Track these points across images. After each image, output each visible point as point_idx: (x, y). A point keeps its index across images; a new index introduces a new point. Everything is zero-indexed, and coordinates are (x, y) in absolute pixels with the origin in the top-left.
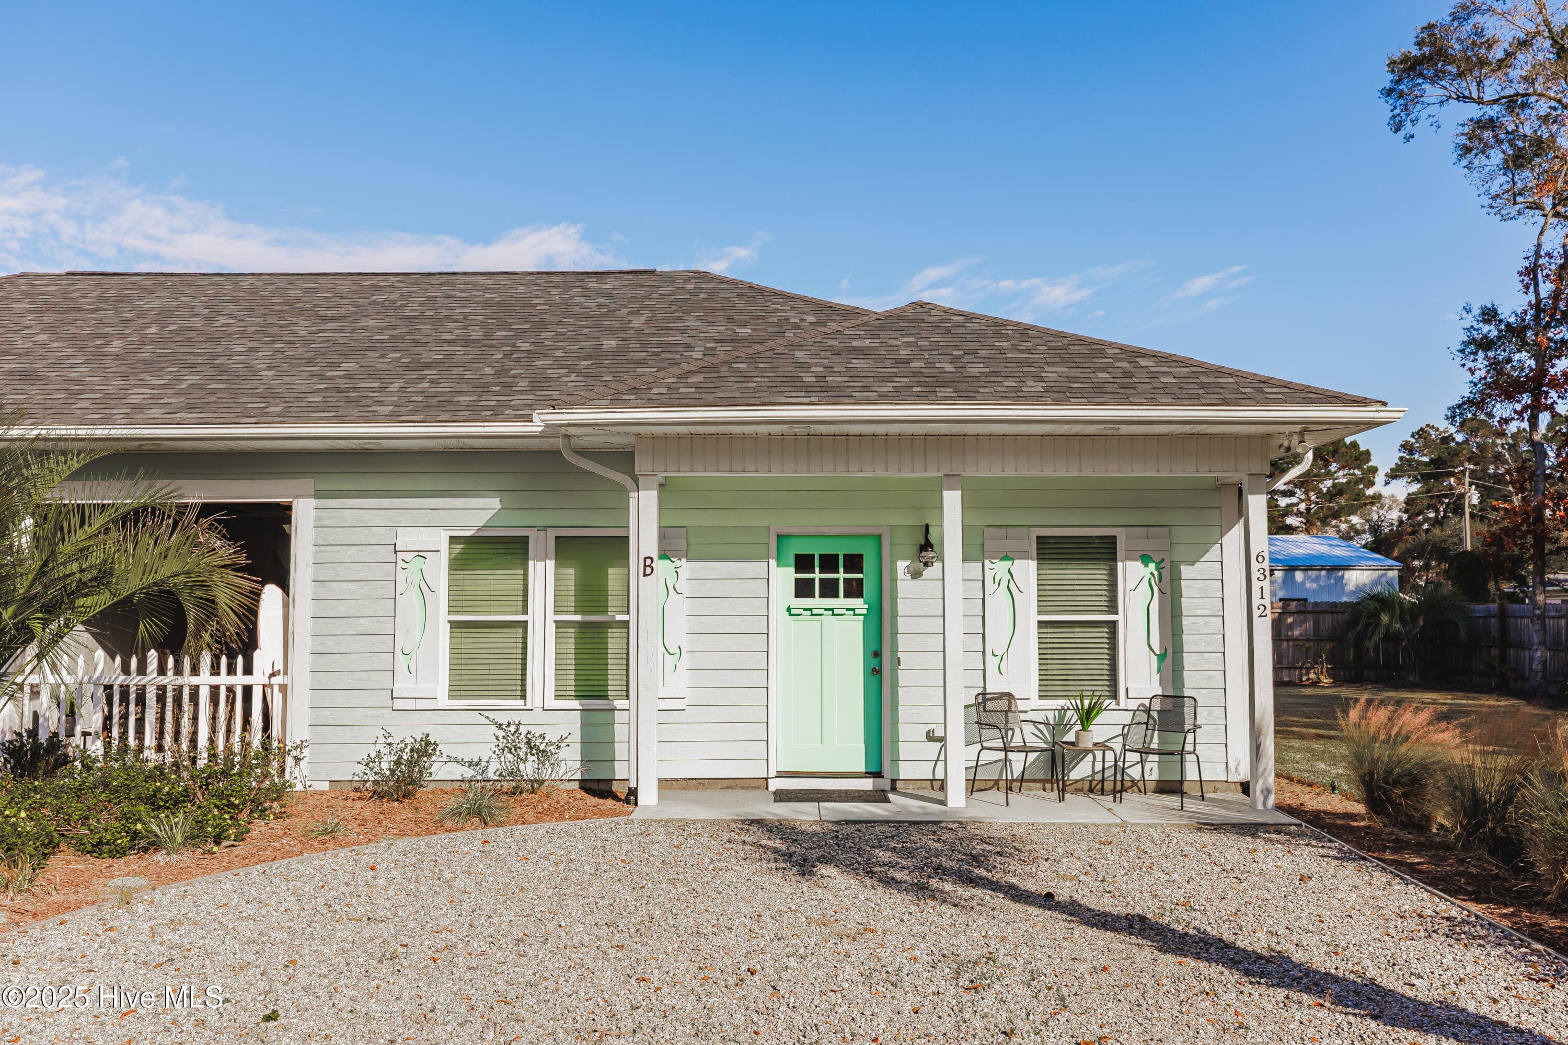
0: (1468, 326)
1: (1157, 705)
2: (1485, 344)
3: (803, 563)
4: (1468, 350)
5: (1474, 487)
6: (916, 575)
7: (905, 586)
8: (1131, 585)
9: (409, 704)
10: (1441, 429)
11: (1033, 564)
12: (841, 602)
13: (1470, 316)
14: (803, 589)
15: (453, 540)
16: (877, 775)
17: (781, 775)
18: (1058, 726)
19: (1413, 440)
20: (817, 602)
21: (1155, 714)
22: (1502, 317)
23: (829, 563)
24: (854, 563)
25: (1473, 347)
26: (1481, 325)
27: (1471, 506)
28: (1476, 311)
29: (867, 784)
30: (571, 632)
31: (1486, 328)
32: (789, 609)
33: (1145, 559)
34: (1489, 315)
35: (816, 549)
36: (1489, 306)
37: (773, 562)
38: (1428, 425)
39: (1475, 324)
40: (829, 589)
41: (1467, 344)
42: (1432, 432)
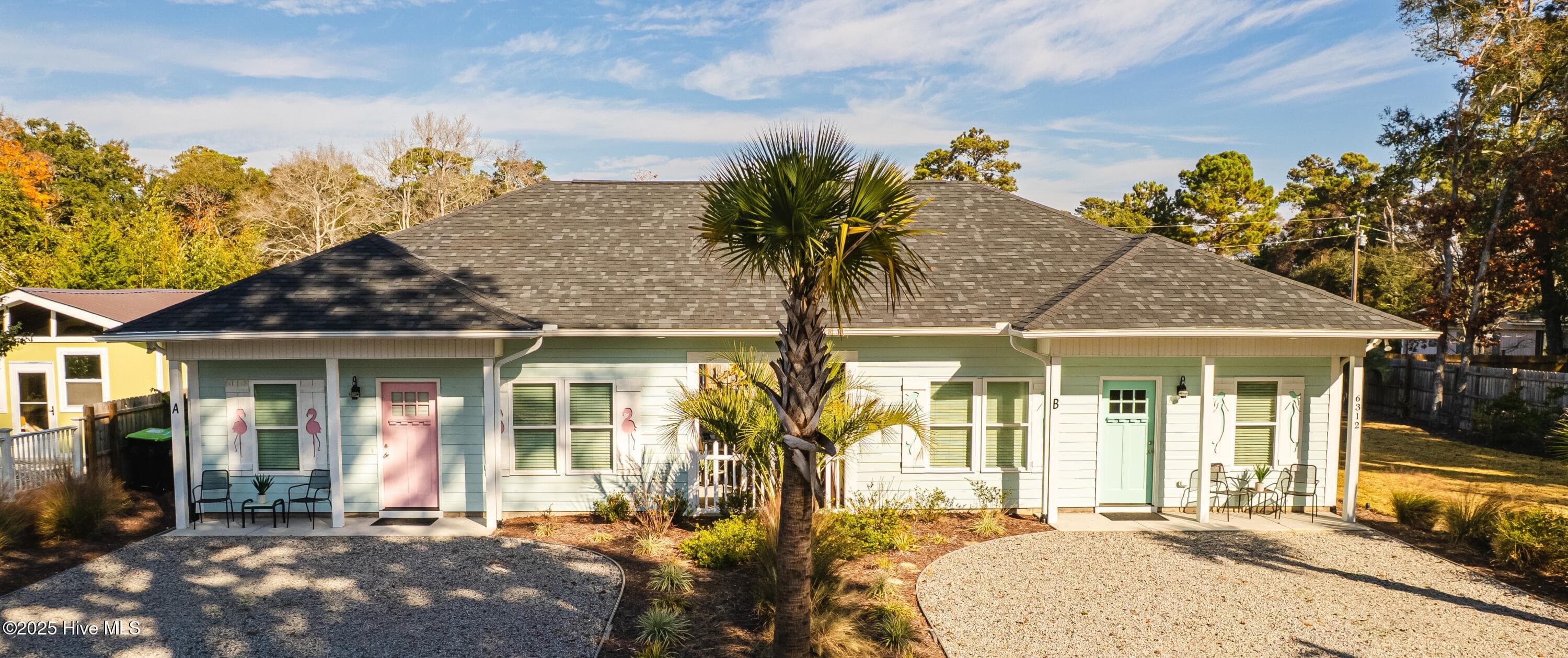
0: (1387, 123)
1: (1295, 468)
2: (1398, 139)
3: (1114, 395)
4: (1384, 142)
5: (1363, 231)
6: (1175, 402)
7: (1170, 407)
8: (1283, 408)
9: (911, 470)
10: (1324, 160)
11: (1235, 397)
12: (1134, 416)
13: (1388, 117)
14: (1114, 409)
15: (933, 383)
16: (1150, 504)
17: (1102, 505)
18: (1244, 479)
19: (1299, 168)
20: (1121, 415)
21: (1293, 474)
22: (1411, 118)
23: (1128, 395)
24: (1141, 395)
25: (1388, 139)
26: (1396, 124)
27: (1361, 247)
28: (1394, 114)
29: (1148, 510)
30: (995, 432)
31: (1399, 128)
32: (1107, 420)
33: (1293, 394)
34: (1403, 116)
35: (1121, 388)
36: (1404, 109)
37: (1101, 396)
38: (1313, 156)
39: (1391, 122)
40: (1128, 408)
41: (1384, 137)
42: (1316, 162)
